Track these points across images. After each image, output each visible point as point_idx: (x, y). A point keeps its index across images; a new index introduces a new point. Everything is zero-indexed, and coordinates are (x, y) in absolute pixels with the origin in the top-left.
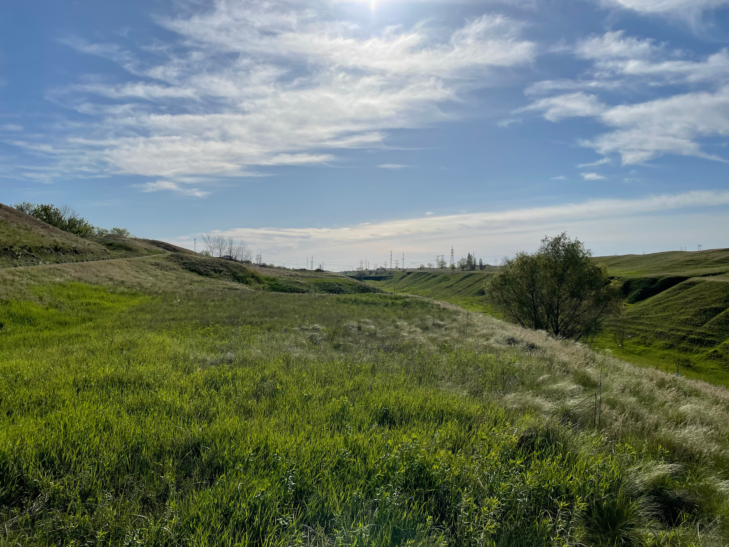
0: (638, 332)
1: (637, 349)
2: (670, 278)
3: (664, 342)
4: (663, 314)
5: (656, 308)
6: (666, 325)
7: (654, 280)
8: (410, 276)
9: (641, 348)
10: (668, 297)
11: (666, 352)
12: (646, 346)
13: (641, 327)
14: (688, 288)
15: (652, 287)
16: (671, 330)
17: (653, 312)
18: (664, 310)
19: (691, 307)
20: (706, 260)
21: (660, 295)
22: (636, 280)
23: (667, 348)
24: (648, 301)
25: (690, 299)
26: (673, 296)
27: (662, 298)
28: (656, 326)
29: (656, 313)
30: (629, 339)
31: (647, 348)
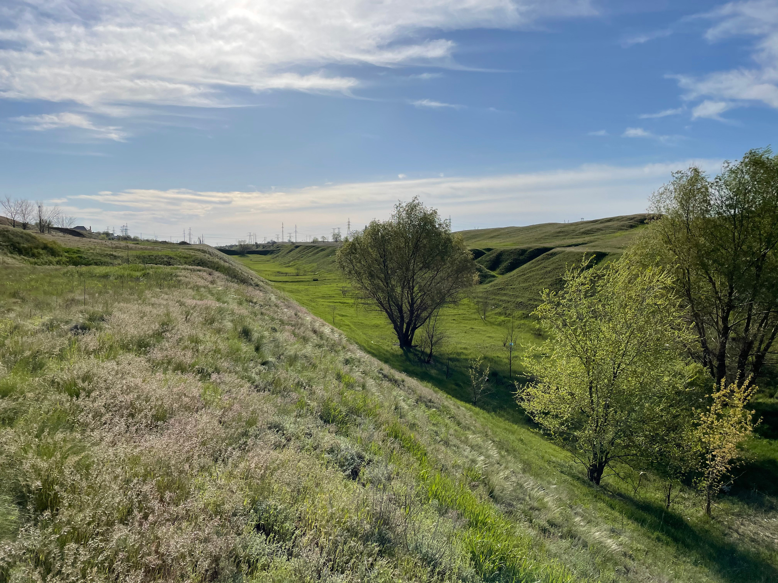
0: (500, 303)
1: (499, 320)
2: (538, 249)
3: (522, 312)
4: (524, 285)
5: (520, 279)
6: (526, 295)
7: (523, 251)
8: (298, 249)
9: (502, 318)
10: (531, 268)
11: (522, 322)
12: (507, 317)
13: (504, 298)
14: (550, 258)
15: (521, 257)
16: (530, 300)
17: (517, 283)
18: (526, 280)
19: (549, 277)
20: (574, 231)
21: (524, 266)
22: (507, 251)
23: (524, 318)
24: (514, 272)
25: (549, 269)
26: (535, 266)
27: (526, 269)
28: (517, 297)
29: (519, 283)
30: (492, 310)
31: (506, 319)
